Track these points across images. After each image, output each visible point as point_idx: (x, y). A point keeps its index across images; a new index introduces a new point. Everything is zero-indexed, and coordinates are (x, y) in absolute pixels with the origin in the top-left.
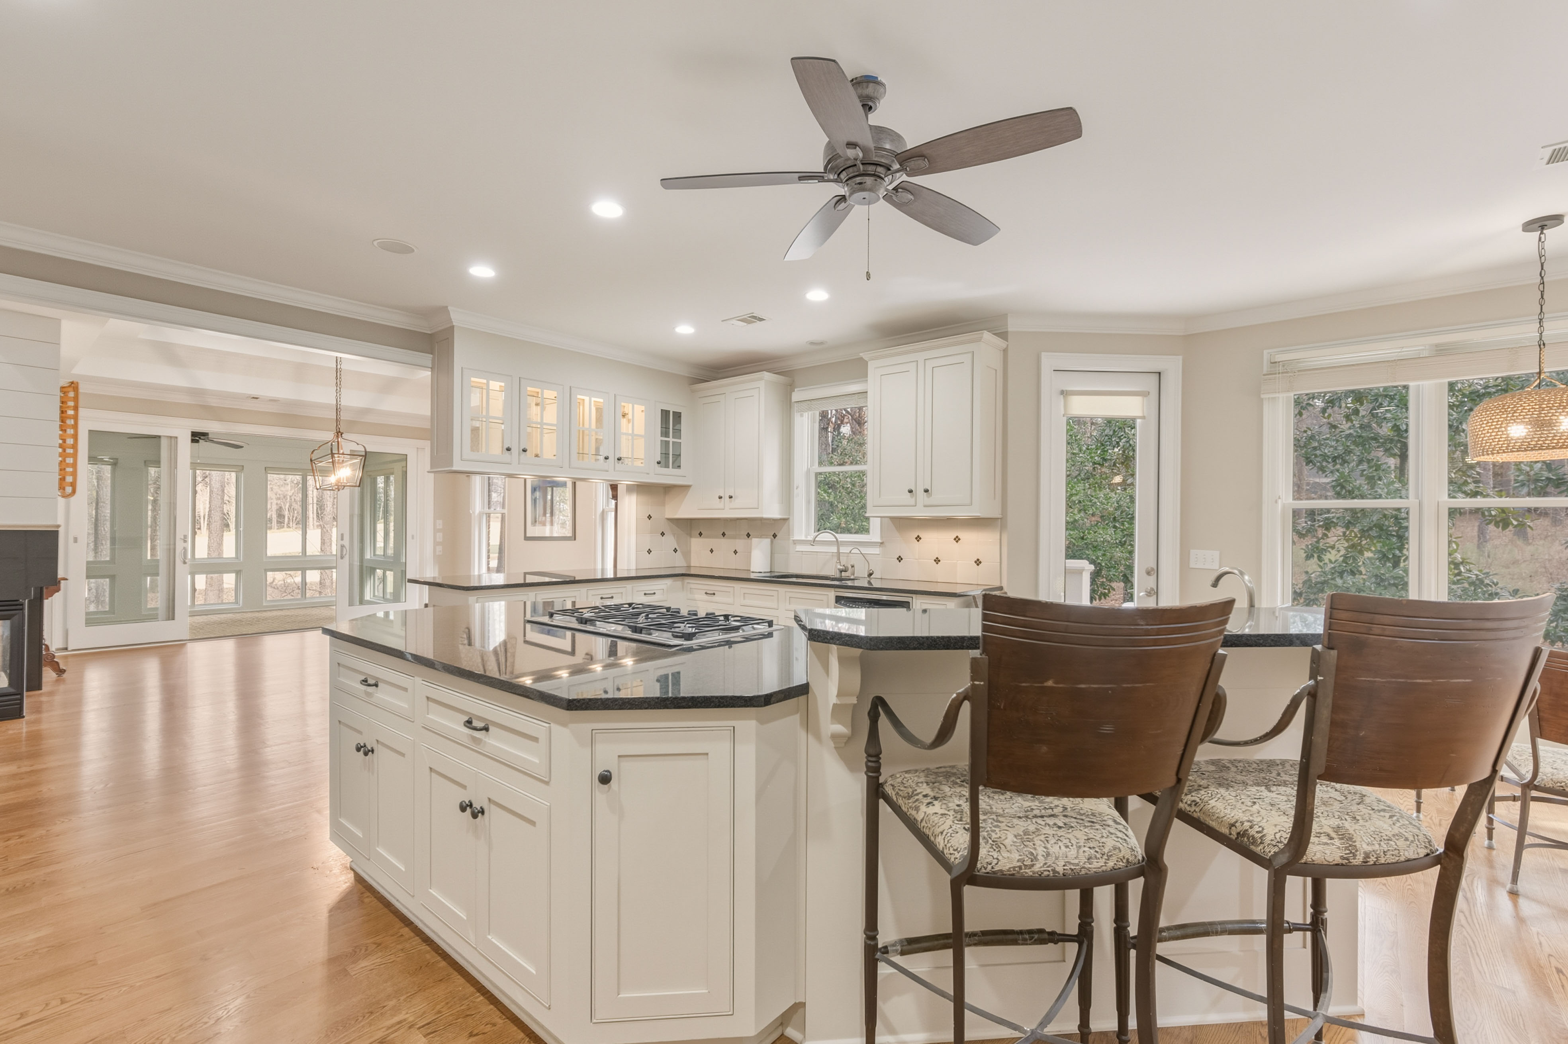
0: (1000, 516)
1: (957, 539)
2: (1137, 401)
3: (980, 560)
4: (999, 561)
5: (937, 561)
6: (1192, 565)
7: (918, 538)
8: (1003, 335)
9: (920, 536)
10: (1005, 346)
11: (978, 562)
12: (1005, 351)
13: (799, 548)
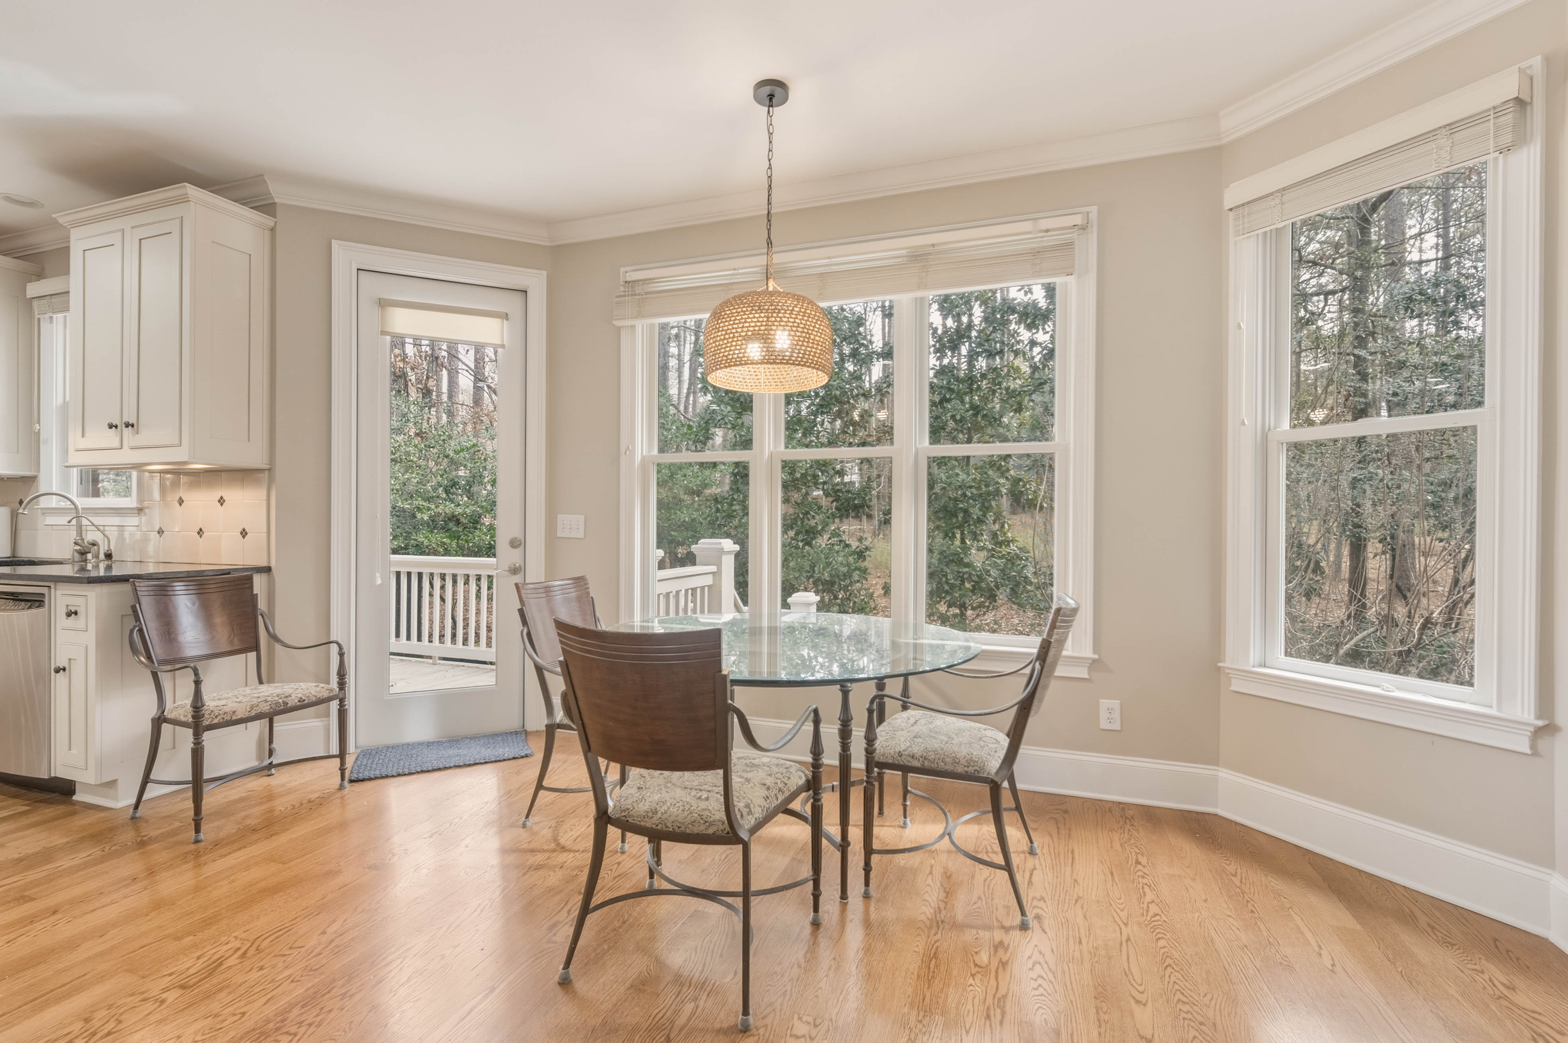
0: (268, 467)
1: (221, 501)
2: (494, 324)
3: (247, 530)
4: (265, 530)
5: (200, 532)
6: (560, 534)
7: (181, 502)
8: (268, 208)
9: (184, 498)
10: (272, 224)
11: (244, 533)
12: (273, 230)
13: (51, 520)
